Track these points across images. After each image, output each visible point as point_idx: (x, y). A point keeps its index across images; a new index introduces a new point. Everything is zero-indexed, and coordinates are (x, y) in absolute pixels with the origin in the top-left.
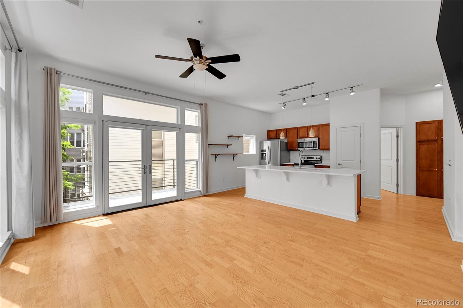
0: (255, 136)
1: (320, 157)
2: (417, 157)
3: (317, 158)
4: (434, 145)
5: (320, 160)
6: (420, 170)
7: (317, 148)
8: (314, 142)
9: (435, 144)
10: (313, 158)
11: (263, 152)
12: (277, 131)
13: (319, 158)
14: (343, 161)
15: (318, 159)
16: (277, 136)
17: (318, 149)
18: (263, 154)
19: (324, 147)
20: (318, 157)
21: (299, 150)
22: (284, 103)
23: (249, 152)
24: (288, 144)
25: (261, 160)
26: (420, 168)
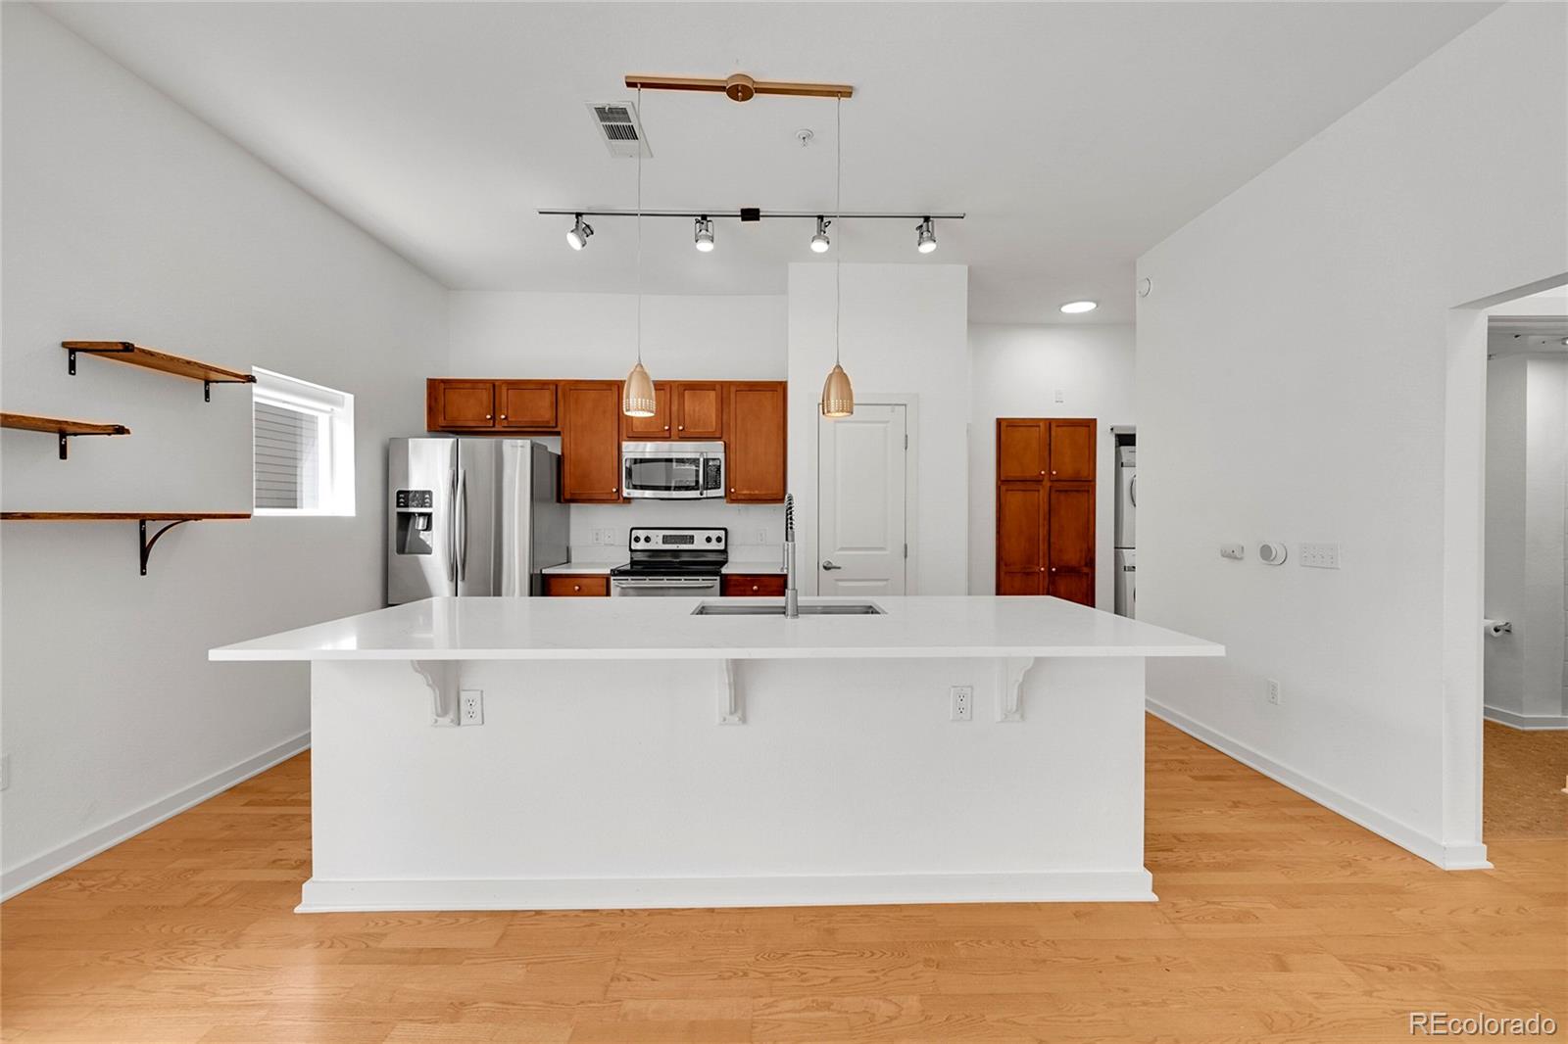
0: (349, 398)
1: (722, 534)
2: (998, 532)
3: (709, 540)
4: (1036, 493)
5: (721, 546)
6: (1006, 573)
7: (721, 492)
8: (706, 461)
9: (1038, 491)
10: (691, 539)
11: (407, 506)
12: (494, 386)
13: (719, 540)
14: (842, 549)
15: (714, 545)
16: (493, 418)
17: (723, 494)
18: (405, 519)
19: (747, 489)
20: (714, 534)
21: (628, 500)
22: (578, 215)
23: (292, 503)
24: (567, 468)
25: (396, 559)
26: (1006, 565)
